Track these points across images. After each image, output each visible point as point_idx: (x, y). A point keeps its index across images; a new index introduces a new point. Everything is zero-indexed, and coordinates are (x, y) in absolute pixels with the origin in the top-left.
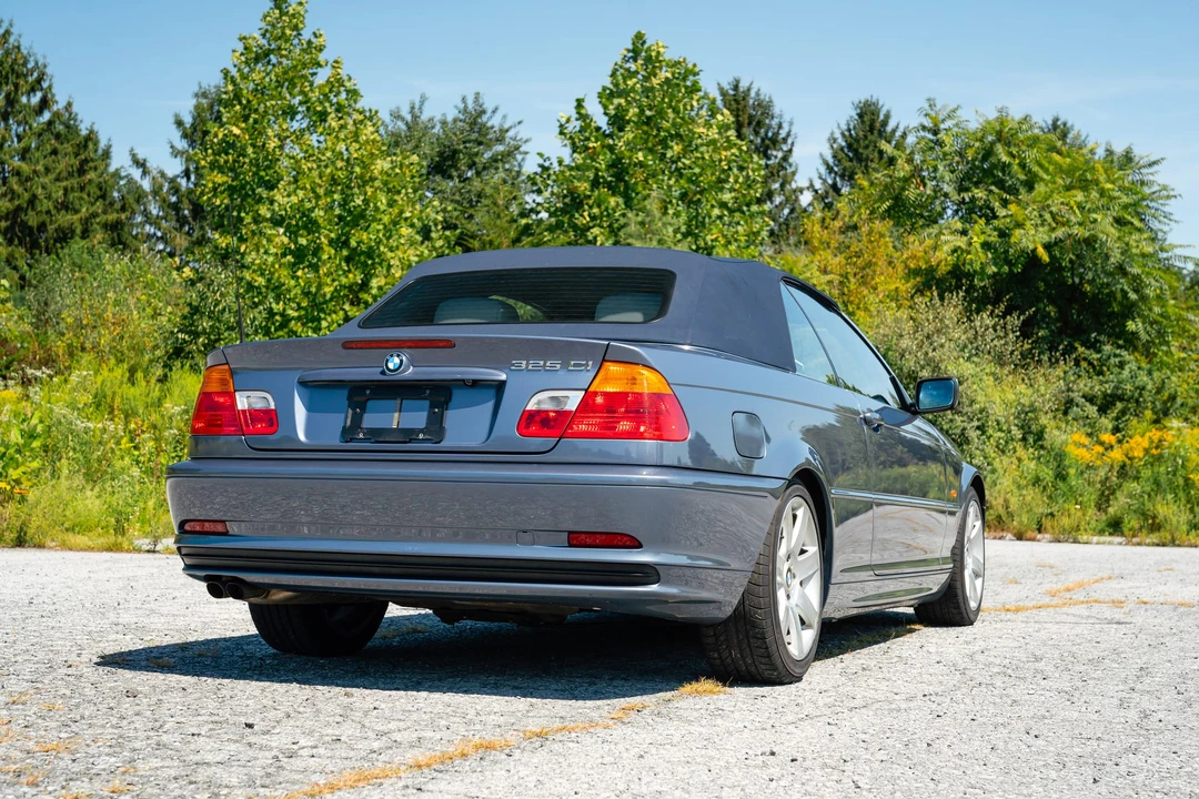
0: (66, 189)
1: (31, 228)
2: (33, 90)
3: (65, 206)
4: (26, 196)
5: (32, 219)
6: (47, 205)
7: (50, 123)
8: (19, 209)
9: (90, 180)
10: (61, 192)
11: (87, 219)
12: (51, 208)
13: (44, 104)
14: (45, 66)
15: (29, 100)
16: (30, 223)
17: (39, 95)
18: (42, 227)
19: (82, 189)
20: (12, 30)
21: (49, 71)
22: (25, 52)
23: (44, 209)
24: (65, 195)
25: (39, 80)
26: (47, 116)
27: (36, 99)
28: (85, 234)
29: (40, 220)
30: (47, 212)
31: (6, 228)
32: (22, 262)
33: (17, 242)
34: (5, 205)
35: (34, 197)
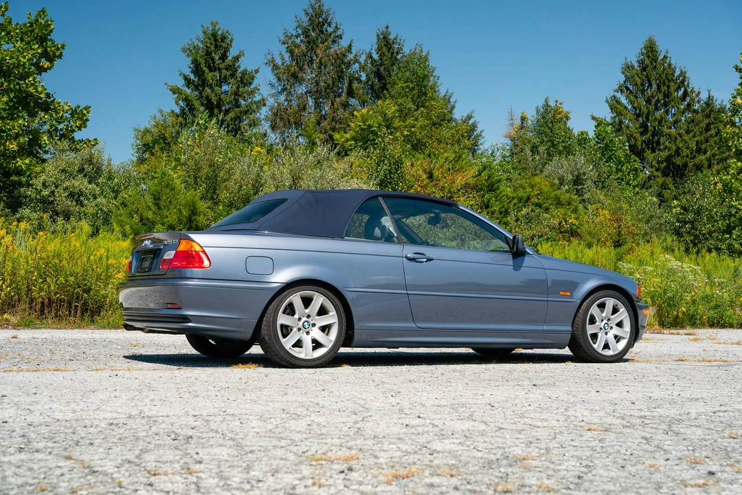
0: (697, 142)
1: (679, 165)
2: (679, 88)
3: (699, 151)
4: (674, 148)
5: (678, 161)
6: (686, 152)
7: (689, 105)
8: (670, 156)
9: (711, 135)
10: (695, 143)
12: (689, 153)
13: (686, 94)
14: (685, 73)
15: (677, 94)
16: (678, 163)
17: (683, 89)
18: (685, 165)
19: (707, 141)
20: (668, 55)
21: (687, 75)
22: (673, 67)
23: (685, 154)
24: (697, 145)
25: (683, 82)
26: (688, 99)
27: (681, 93)
28: (710, 167)
29: (683, 161)
30: (687, 156)
31: (665, 167)
32: (671, 186)
33: (671, 175)
34: (665, 154)
35: (678, 148)
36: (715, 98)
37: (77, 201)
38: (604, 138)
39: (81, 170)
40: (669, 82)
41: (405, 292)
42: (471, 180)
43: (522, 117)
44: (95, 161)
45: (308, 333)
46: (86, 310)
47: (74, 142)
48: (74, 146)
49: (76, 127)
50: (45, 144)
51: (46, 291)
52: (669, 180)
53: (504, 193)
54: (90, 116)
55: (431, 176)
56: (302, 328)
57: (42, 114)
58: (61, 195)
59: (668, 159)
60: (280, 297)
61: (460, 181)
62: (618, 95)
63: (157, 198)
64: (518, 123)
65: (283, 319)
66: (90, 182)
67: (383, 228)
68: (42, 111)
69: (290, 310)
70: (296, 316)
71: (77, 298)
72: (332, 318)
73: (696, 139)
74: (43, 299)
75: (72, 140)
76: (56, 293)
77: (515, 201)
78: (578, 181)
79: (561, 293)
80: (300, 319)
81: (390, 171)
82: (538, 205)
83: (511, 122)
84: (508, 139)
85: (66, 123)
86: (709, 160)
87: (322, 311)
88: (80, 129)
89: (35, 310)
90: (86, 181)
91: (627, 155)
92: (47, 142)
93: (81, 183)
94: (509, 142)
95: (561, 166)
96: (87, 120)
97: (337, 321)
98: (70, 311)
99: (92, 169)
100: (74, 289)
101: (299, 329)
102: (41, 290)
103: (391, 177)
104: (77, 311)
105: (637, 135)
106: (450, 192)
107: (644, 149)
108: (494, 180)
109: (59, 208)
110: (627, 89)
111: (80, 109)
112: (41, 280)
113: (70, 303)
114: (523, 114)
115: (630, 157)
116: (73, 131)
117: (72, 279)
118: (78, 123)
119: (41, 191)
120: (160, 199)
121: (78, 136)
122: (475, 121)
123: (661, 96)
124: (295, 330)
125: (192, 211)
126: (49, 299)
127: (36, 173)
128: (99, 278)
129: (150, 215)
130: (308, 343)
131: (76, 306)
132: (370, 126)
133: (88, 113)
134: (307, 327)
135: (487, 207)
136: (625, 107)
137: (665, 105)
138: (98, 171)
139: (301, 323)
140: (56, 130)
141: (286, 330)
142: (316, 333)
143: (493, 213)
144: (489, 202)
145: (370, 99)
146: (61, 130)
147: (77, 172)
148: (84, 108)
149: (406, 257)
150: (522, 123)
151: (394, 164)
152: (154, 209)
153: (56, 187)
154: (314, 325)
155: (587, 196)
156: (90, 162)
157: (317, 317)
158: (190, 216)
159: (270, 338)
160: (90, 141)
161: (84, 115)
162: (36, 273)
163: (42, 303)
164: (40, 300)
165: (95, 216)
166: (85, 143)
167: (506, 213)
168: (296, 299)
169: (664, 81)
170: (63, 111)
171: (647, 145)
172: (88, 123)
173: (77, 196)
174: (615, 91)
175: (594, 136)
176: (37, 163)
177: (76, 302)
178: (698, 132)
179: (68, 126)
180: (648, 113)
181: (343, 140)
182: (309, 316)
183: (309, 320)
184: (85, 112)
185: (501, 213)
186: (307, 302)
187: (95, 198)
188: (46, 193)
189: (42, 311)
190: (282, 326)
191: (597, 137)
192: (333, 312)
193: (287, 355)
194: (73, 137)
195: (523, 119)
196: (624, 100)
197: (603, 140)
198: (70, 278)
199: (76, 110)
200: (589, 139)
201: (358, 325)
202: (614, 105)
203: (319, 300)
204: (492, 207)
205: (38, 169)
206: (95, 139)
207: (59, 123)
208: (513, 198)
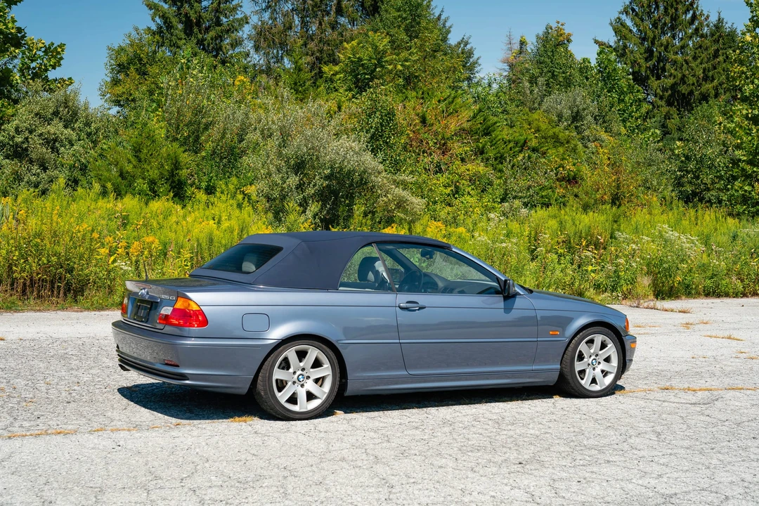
0: (704, 69)
1: (685, 94)
2: (688, 10)
3: (706, 79)
4: (680, 75)
5: (684, 89)
6: (692, 80)
7: (697, 30)
8: (676, 83)
9: (719, 62)
10: (702, 71)
11: (717, 86)
12: (695, 82)
13: (694, 17)
15: (686, 17)
16: (683, 92)
17: (691, 12)
18: (691, 93)
19: (715, 68)
23: (691, 82)
24: (704, 72)
25: (692, 4)
26: (696, 23)
27: (689, 16)
28: (716, 96)
29: (689, 89)
30: (693, 84)
31: (669, 96)
32: (675, 116)
33: (676, 104)
34: (670, 81)
35: (684, 76)
36: (725, 20)
37: (52, 148)
38: (607, 66)
39: (56, 113)
40: (677, 5)
41: (398, 341)
42: (465, 125)
43: (521, 41)
44: (71, 104)
45: (302, 386)
46: (69, 290)
47: (48, 81)
48: (49, 86)
49: (50, 65)
50: (17, 83)
51: (28, 272)
52: (673, 110)
53: (500, 137)
54: (64, 55)
55: (424, 121)
56: (297, 381)
57: (12, 49)
58: (35, 141)
59: (673, 87)
60: (276, 353)
61: (453, 125)
62: (624, 17)
63: (137, 150)
64: (516, 47)
65: (278, 374)
66: (66, 127)
67: (377, 273)
68: (13, 46)
69: (286, 365)
70: (291, 370)
71: (60, 278)
72: (326, 370)
73: (703, 66)
74: (25, 279)
75: (46, 80)
76: (38, 274)
77: (512, 145)
78: (576, 117)
79: (551, 333)
80: (294, 373)
81: (381, 124)
82: (534, 150)
83: (510, 46)
84: (506, 64)
85: (39, 61)
86: (716, 89)
87: (317, 364)
88: (54, 68)
89: (17, 291)
90: (61, 125)
91: (629, 85)
92: (19, 81)
93: (56, 128)
94: (507, 68)
95: (560, 101)
96: (61, 58)
97: (331, 373)
98: (53, 291)
99: (69, 113)
100: (57, 269)
101: (294, 383)
102: (23, 270)
103: (382, 130)
104: (59, 292)
105: (642, 61)
106: (443, 138)
107: (648, 76)
108: (489, 123)
109: (33, 156)
110: (633, 10)
111: (54, 46)
112: (22, 261)
113: (52, 283)
114: (522, 37)
115: (633, 87)
116: (46, 70)
117: (54, 259)
118: (53, 60)
119: (14, 137)
120: (141, 152)
121: (52, 75)
122: (472, 48)
123: (668, 19)
124: (289, 383)
125: (175, 165)
126: (31, 280)
127: (8, 115)
128: (81, 258)
129: (129, 168)
130: (302, 396)
131: (59, 287)
132: (360, 59)
133: (63, 51)
134: (301, 380)
135: (482, 153)
136: (631, 31)
137: (673, 28)
138: (75, 115)
139: (296, 376)
140: (29, 68)
141: (281, 385)
142: (310, 386)
143: (487, 159)
144: (483, 147)
145: (361, 17)
146: (34, 68)
147: (52, 114)
148: (58, 46)
149: (399, 307)
150: (521, 47)
151: (386, 116)
152: (134, 163)
153: (31, 132)
154: (308, 377)
155: (587, 133)
156: (66, 105)
157: (312, 370)
158: (172, 170)
159: (266, 393)
160: (64, 81)
161: (59, 53)
162: (17, 253)
163: (24, 284)
164: (22, 281)
165: (72, 167)
166: (60, 83)
167: (500, 159)
168: (291, 354)
169: (672, 3)
170: (37, 49)
171: (652, 71)
172: (62, 62)
173: (52, 143)
174: (620, 13)
175: (596, 65)
176: (9, 105)
177: (59, 282)
178: (706, 59)
179: (41, 64)
180: (654, 38)
181: (332, 73)
182: (303, 369)
183: (304, 373)
184: (59, 50)
185: (496, 159)
186: (302, 355)
187: (73, 145)
188: (19, 139)
189: (24, 292)
190: (277, 380)
191: (599, 66)
192: (327, 365)
193: (282, 409)
194: (47, 76)
195: (522, 43)
196: (629, 23)
197: (605, 69)
198: (53, 258)
199: (50, 48)
200: (591, 67)
201: (352, 375)
202: (619, 28)
203: (313, 353)
204: (487, 153)
205: (10, 111)
206: (70, 79)
207: (32, 61)
208: (510, 141)
